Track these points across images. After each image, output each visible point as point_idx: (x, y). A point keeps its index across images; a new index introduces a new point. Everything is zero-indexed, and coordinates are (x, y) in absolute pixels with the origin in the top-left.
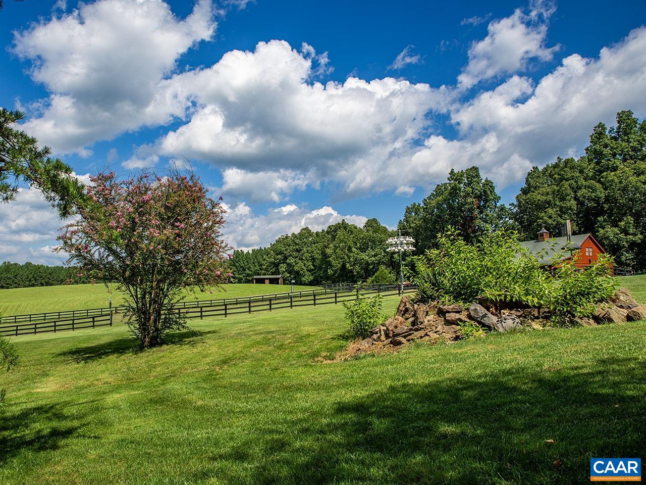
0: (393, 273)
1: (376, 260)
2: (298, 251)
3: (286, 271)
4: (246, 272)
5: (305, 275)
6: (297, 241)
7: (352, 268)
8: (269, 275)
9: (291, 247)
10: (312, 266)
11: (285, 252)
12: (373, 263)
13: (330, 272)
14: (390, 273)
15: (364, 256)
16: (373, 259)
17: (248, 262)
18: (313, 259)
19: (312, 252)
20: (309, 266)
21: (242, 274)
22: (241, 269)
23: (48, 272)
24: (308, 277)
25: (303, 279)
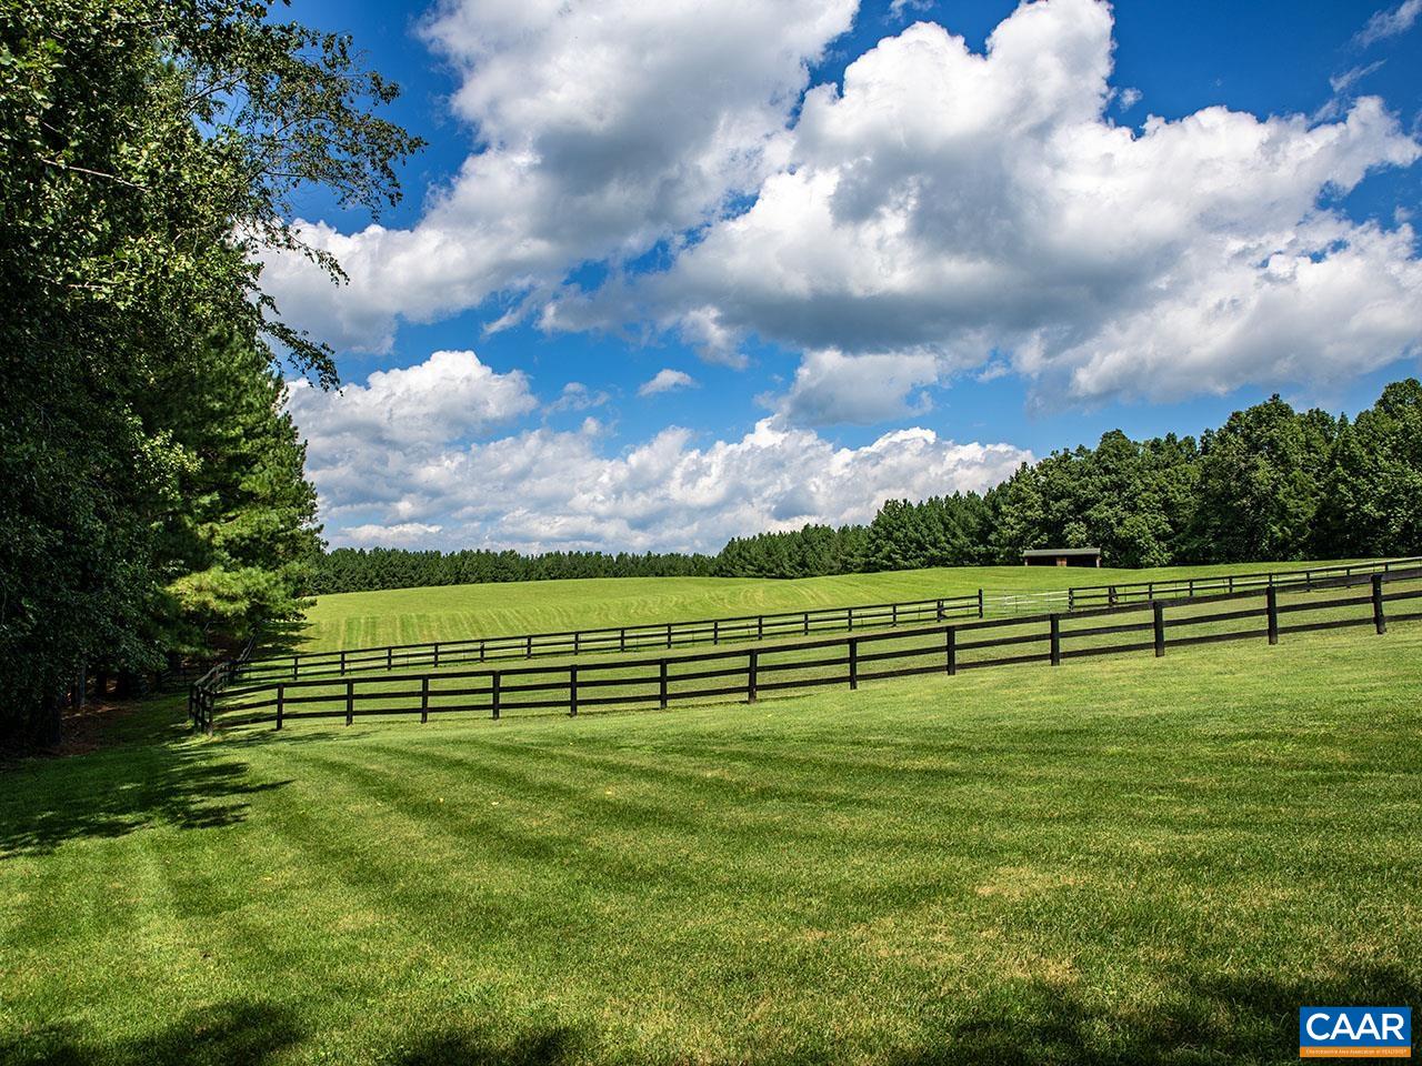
2: (1120, 487)
11: (1081, 491)
18: (1168, 506)
21: (917, 557)
23: (408, 563)
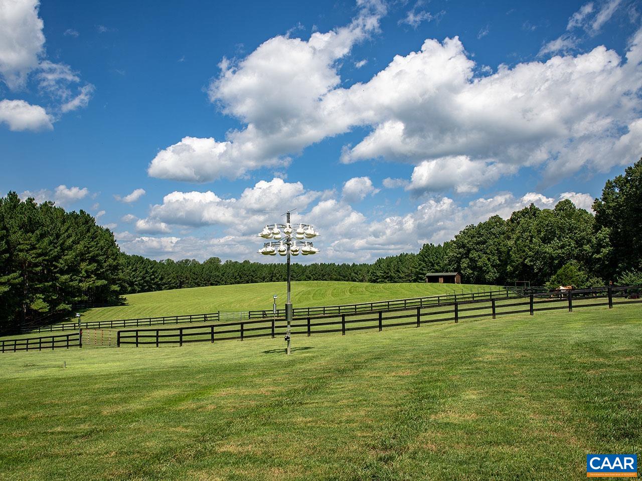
0: (583, 270)
1: (563, 253)
3: (468, 267)
4: (435, 268)
5: (489, 272)
6: (482, 232)
7: (532, 263)
8: (451, 271)
9: (474, 240)
10: (498, 261)
12: (559, 257)
13: (509, 268)
14: (579, 270)
15: (548, 249)
16: (560, 251)
17: (437, 257)
19: (499, 244)
20: (494, 260)
22: (430, 264)
24: (492, 274)
25: (487, 277)
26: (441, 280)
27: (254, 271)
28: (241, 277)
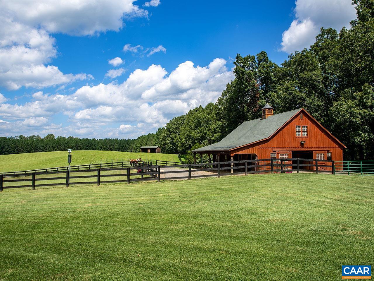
26: (149, 151)
27: (66, 144)
28: (57, 147)
